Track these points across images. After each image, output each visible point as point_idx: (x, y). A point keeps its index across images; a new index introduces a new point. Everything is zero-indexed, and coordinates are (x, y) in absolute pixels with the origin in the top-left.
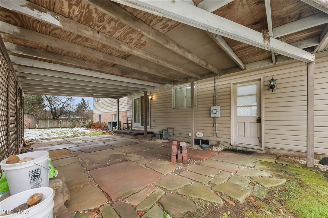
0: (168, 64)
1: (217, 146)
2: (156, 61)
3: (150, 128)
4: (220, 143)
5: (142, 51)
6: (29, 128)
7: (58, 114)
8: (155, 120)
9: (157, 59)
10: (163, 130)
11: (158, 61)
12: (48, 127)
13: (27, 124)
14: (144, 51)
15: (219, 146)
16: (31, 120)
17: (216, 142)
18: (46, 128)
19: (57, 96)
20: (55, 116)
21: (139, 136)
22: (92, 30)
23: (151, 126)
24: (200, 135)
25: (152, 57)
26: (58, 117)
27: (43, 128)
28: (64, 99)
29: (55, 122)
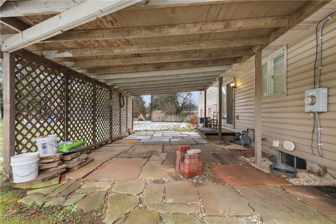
0: (175, 47)
1: (320, 176)
2: (154, 50)
3: (234, 127)
4: (329, 171)
5: (136, 47)
6: (162, 122)
7: (180, 109)
8: (238, 116)
9: (157, 46)
10: (243, 132)
11: (158, 48)
12: (173, 121)
13: (161, 118)
14: (138, 46)
15: (326, 176)
16: (163, 114)
17: (320, 168)
18: (171, 122)
19: (179, 93)
20: (178, 111)
21: (212, 137)
22: (90, 49)
23: (234, 125)
24: (289, 147)
25: (149, 47)
26: (180, 112)
27: (170, 122)
28: (184, 95)
29: (177, 116)
